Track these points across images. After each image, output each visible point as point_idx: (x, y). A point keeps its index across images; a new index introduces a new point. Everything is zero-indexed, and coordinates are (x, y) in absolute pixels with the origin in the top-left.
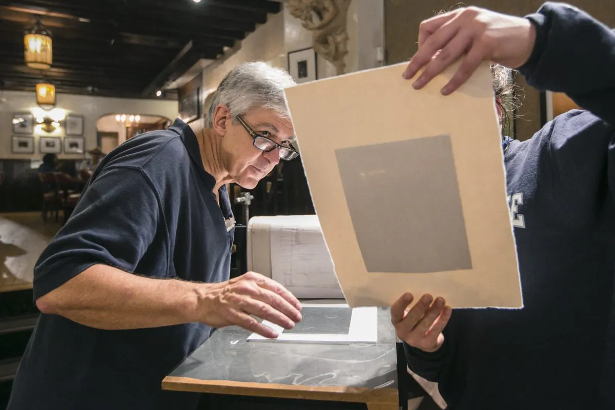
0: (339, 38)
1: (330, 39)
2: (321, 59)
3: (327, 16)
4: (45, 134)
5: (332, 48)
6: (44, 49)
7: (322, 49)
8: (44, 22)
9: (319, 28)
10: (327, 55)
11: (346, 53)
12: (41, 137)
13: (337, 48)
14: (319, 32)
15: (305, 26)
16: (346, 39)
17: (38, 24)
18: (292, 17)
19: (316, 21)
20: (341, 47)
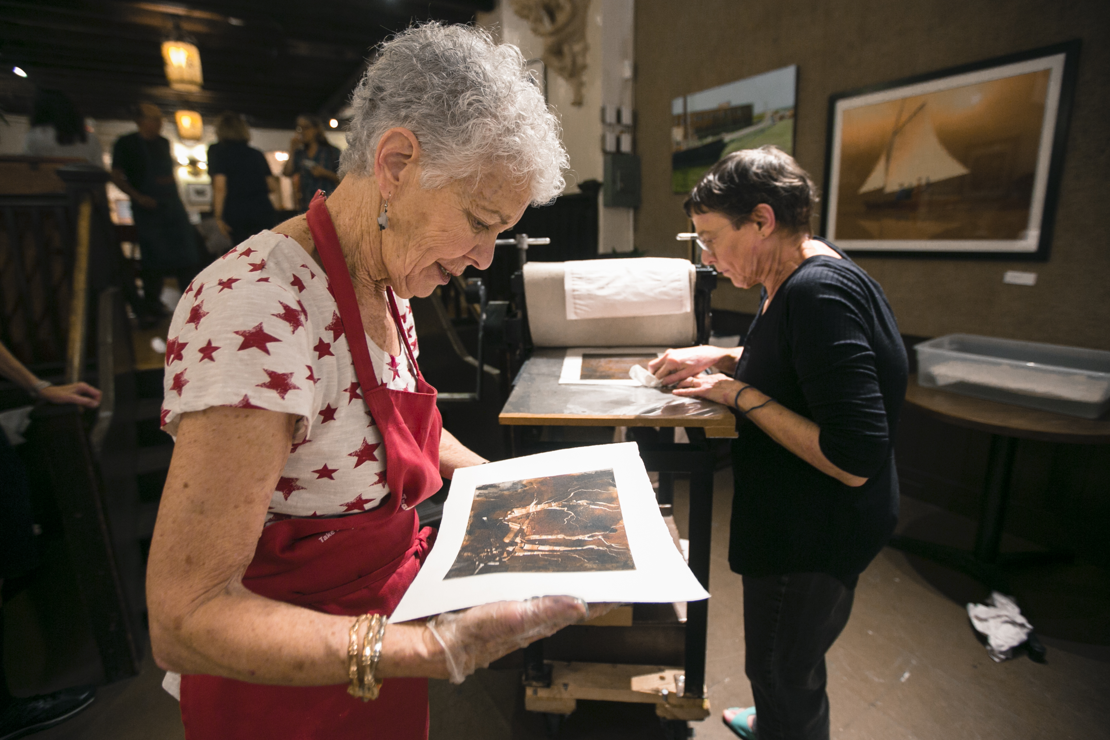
0: (577, 48)
1: (566, 49)
2: (551, 74)
3: (562, 18)
4: (191, 179)
5: (568, 61)
6: (190, 65)
7: (555, 62)
8: (187, 26)
9: (552, 34)
10: (561, 71)
11: (584, 67)
12: (189, 184)
13: (574, 62)
14: (551, 40)
15: (535, 31)
16: (586, 49)
17: (177, 27)
18: (516, 18)
19: (547, 25)
20: (580, 60)
